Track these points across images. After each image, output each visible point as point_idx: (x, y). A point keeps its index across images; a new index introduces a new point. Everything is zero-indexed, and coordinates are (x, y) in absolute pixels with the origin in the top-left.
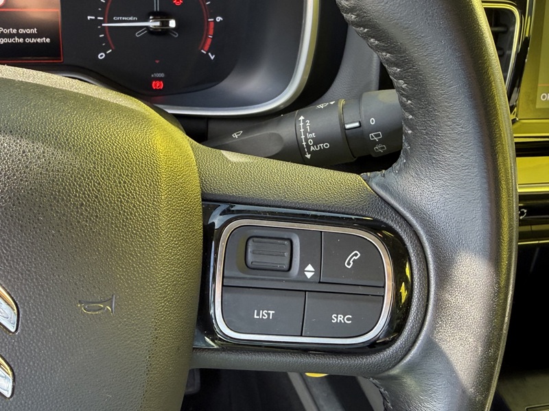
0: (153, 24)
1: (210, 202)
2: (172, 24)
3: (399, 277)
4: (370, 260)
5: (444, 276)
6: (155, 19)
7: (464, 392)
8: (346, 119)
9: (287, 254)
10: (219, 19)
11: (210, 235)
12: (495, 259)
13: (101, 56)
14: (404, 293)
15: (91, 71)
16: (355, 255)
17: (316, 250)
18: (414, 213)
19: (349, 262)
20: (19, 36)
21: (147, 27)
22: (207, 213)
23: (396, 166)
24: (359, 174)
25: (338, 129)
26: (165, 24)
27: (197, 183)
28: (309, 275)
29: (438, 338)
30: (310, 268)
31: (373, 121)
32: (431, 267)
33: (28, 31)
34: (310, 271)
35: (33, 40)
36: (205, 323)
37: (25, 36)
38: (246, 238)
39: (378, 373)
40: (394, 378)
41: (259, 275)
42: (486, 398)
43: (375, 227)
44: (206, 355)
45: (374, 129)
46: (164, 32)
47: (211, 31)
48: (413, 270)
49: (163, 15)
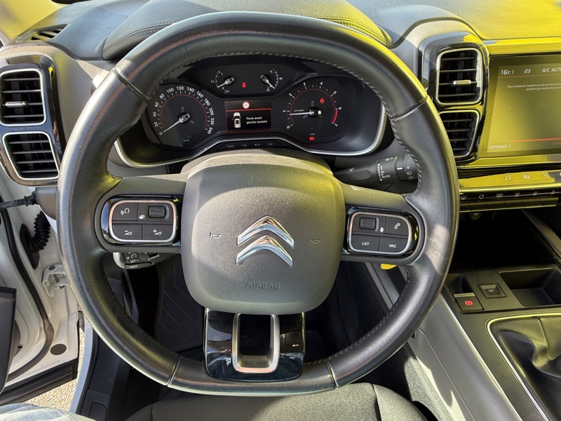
0: (311, 113)
1: (348, 206)
2: (320, 112)
3: (414, 231)
4: (404, 225)
5: (430, 233)
6: (312, 111)
7: (436, 272)
8: (397, 166)
9: (374, 224)
10: (340, 108)
11: (348, 217)
12: (450, 229)
13: (288, 127)
14: (416, 237)
15: (284, 134)
16: (398, 225)
17: (384, 223)
18: (421, 210)
19: (396, 227)
20: (255, 120)
21: (309, 115)
22: (347, 210)
23: (415, 192)
24: (401, 194)
25: (394, 170)
26: (316, 113)
27: (343, 199)
28: (382, 231)
29: (427, 253)
30: (382, 229)
31: (408, 168)
32: (426, 229)
33: (258, 118)
34: (382, 230)
35: (260, 122)
36: (346, 245)
37: (257, 120)
38: (360, 218)
39: (404, 265)
40: (411, 266)
41: (364, 230)
42: (444, 274)
43: (406, 215)
44: (345, 256)
45: (409, 170)
46: (316, 115)
47: (336, 114)
48: (419, 228)
49: (315, 109)
